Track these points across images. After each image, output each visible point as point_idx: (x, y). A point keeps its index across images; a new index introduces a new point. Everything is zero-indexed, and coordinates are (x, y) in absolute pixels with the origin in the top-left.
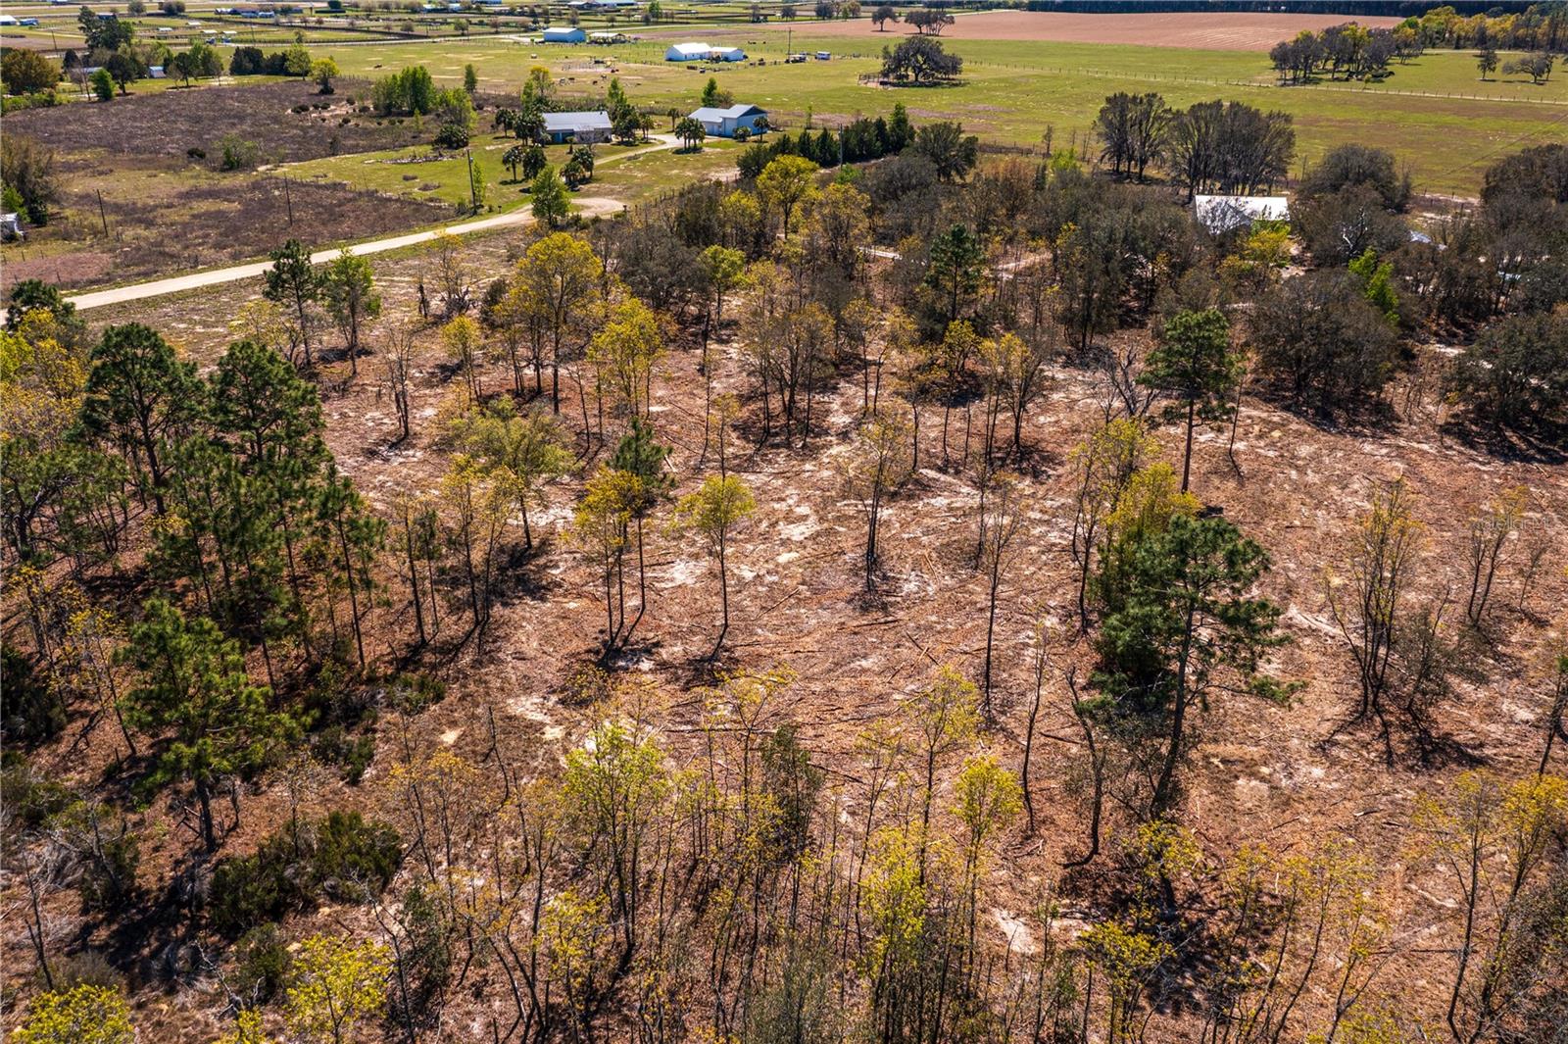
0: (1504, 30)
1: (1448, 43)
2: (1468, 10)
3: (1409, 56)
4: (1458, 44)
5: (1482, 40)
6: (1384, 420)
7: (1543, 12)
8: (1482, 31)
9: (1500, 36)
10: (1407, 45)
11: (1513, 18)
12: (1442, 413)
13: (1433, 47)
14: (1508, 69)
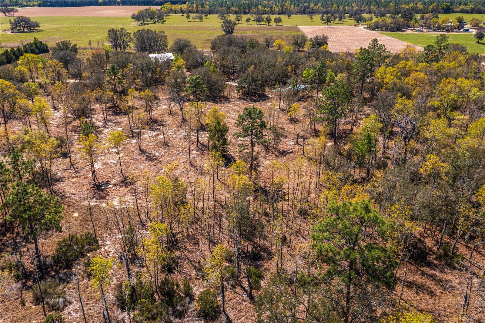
1: (173, 12)
4: (176, 12)
5: (183, 11)
6: (227, 99)
10: (165, 13)
12: (237, 96)
14: (193, 18)
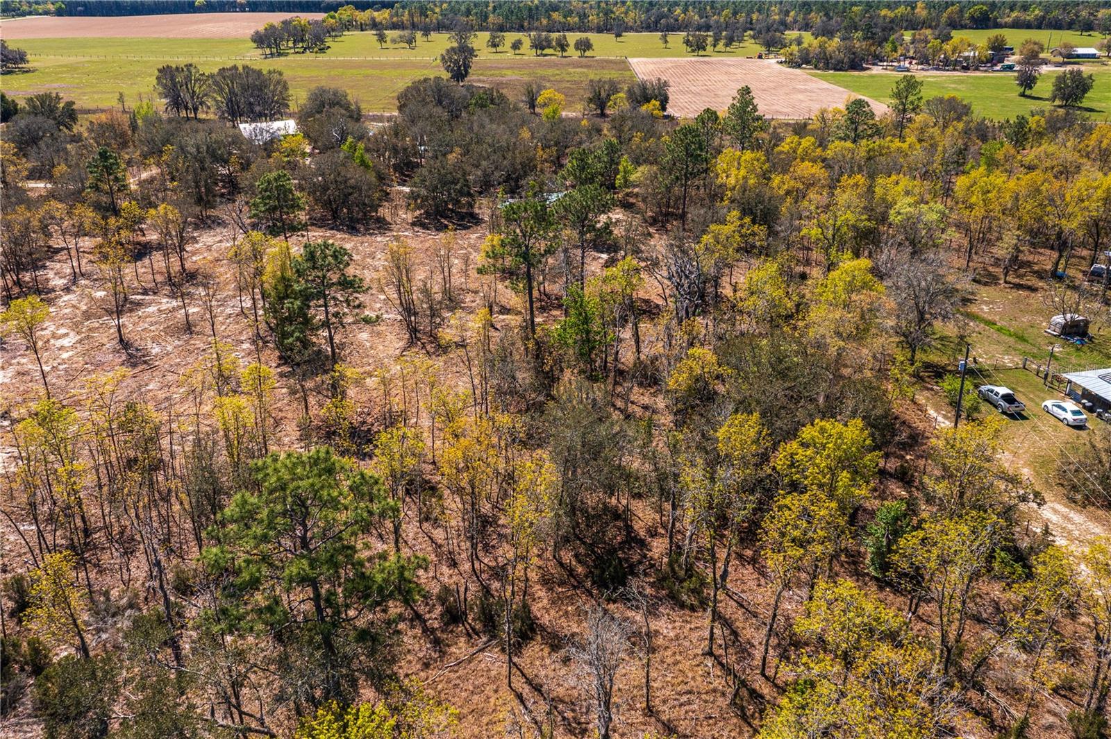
0: (385, 19)
2: (362, 7)
3: (336, 36)
4: (362, 28)
5: (375, 25)
6: (382, 226)
7: (403, 7)
8: (373, 19)
9: (384, 22)
10: (333, 30)
11: (388, 11)
12: (409, 217)
13: (348, 30)
14: (394, 41)
